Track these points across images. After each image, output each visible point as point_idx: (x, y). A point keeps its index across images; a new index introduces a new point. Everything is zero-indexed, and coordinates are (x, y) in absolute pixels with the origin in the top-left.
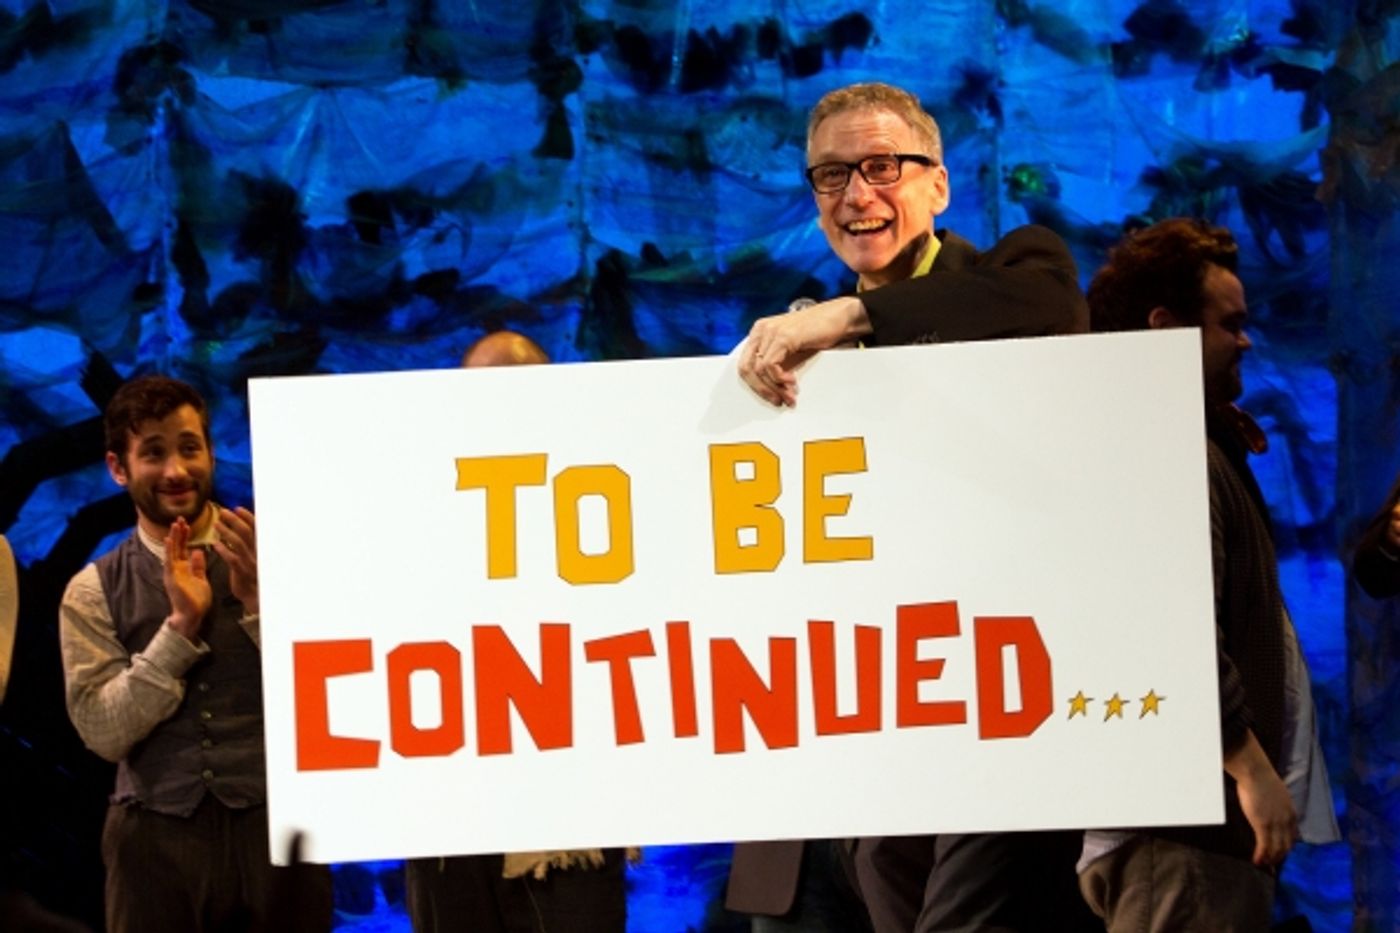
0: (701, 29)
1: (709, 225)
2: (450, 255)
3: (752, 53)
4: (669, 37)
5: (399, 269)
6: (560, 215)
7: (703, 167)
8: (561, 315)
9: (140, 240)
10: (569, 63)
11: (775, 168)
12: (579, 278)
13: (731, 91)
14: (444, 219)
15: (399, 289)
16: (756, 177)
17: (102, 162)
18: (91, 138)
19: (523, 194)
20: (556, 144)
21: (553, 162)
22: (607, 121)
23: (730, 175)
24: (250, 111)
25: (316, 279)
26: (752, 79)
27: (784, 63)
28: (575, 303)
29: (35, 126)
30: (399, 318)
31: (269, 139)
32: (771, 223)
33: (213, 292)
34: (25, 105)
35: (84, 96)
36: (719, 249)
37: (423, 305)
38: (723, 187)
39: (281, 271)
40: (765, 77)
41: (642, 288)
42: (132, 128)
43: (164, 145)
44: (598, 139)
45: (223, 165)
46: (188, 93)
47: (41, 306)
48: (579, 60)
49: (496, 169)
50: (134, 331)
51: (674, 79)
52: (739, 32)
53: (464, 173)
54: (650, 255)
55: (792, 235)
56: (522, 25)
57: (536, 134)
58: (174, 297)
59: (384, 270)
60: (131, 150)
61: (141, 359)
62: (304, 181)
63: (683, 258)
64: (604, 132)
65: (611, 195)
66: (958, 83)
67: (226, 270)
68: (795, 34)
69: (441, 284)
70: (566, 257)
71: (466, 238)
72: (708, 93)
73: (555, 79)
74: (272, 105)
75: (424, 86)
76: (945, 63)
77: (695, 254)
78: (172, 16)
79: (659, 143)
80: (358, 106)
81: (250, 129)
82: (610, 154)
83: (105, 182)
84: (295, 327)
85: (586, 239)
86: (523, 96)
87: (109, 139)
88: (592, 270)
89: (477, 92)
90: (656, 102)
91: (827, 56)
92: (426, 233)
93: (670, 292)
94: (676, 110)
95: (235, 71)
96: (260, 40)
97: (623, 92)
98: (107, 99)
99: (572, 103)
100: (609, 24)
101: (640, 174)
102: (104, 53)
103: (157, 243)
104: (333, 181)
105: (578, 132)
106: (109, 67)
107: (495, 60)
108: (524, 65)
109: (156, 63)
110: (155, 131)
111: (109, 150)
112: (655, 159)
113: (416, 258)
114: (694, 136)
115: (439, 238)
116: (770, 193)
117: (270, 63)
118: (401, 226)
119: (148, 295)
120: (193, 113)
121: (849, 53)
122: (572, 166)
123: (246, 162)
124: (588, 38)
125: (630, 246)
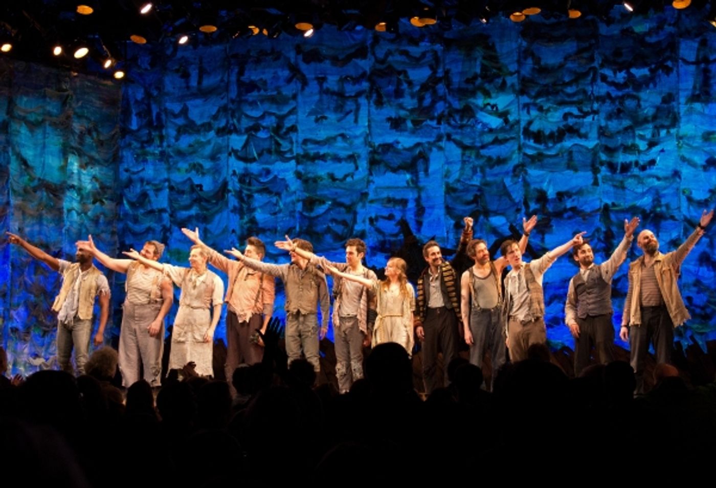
0: (624, 162)
1: (624, 199)
2: (575, 204)
3: (633, 166)
4: (617, 164)
5: (565, 206)
6: (596, 196)
7: (623, 188)
8: (596, 215)
9: (517, 201)
10: (598, 168)
11: (637, 188)
12: (600, 209)
13: (629, 174)
14: (574, 197)
15: (566, 210)
16: (634, 190)
17: (510, 186)
18: (508, 181)
19: (589, 192)
20: (596, 183)
21: (595, 187)
22: (605, 179)
23: (629, 190)
24: (538, 177)
25: (550, 208)
26: (633, 171)
27: (639, 169)
28: (599, 213)
29: (498, 179)
30: (566, 215)
31: (542, 182)
32: (636, 198)
33: (531, 210)
34: (496, 175)
35: (507, 173)
36: (626, 204)
37: (570, 213)
38: (627, 192)
39: (544, 206)
40: (636, 171)
41: (612, 211)
42: (516, 179)
43: (522, 183)
44: (603, 182)
45: (532, 187)
46: (526, 173)
47: (498, 212)
48: (600, 167)
49: (584, 188)
50: (516, 218)
51: (618, 171)
52: (631, 163)
53: (578, 189)
54: (614, 205)
55: (640, 201)
56: (589, 161)
57: (592, 181)
58: (523, 210)
59: (563, 206)
60: (516, 183)
61: (518, 223)
62: (548, 190)
63: (619, 205)
64: (604, 181)
65: (606, 193)
66: (673, 173)
67: (533, 206)
68: (641, 163)
69: (573, 209)
70: (598, 205)
71: (578, 201)
72: (625, 174)
73: (595, 171)
74: (542, 176)
75: (569, 172)
76: (671, 169)
77: (622, 204)
78: (523, 159)
79: (615, 183)
80: (558, 176)
81: (538, 180)
82: (606, 186)
83: (510, 189)
84: (546, 217)
85: (601, 201)
86: (589, 174)
87: (511, 181)
88: (602, 207)
89: (580, 173)
90: (614, 175)
91: (648, 167)
92: (570, 200)
93: (617, 212)
94: (619, 177)
95: (535, 169)
96: (539, 163)
97: (609, 174)
98: (511, 174)
99: (599, 176)
100: (605, 161)
101: (612, 189)
102: (510, 166)
103: (520, 201)
104: (554, 190)
105: (600, 181)
106: (511, 168)
107: (584, 167)
108: (589, 168)
109: (520, 168)
110: (520, 180)
111: (511, 183)
112: (615, 186)
113: (569, 204)
114: (622, 182)
115: (573, 200)
116: (636, 193)
117: (542, 167)
118: (566, 197)
119: (518, 210)
120: (527, 177)
121: (652, 167)
122: (599, 188)
123: (537, 186)
124: (602, 164)
125: (609, 202)
